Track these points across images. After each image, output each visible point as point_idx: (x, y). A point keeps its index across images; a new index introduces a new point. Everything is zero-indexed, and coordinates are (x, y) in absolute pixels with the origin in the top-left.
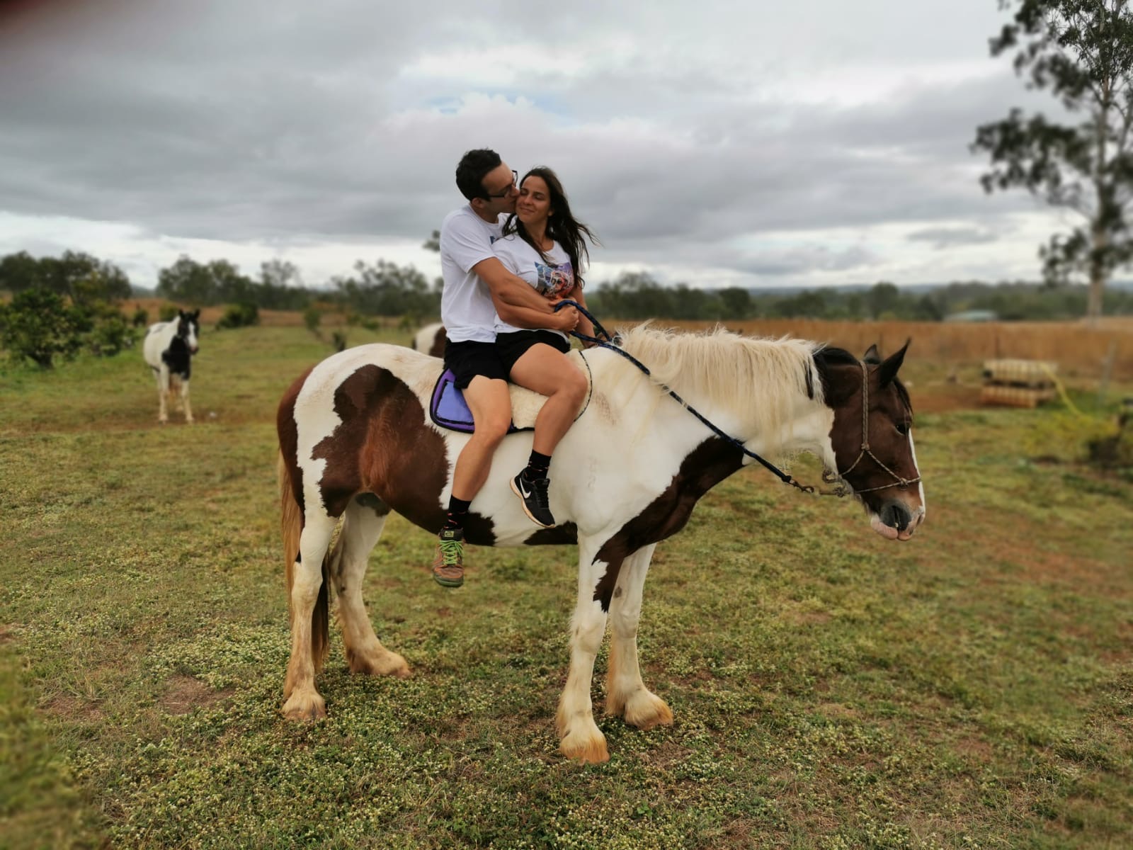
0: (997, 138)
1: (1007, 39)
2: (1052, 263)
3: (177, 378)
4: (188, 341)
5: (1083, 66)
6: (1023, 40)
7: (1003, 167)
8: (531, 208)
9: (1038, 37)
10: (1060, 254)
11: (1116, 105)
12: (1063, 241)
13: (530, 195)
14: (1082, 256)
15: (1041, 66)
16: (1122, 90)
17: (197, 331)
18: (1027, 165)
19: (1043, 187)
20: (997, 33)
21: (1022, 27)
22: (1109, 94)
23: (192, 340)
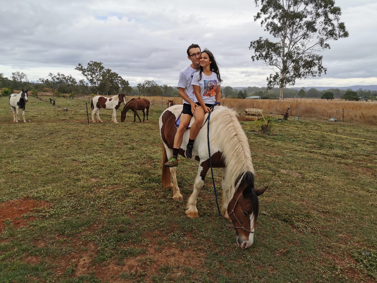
0: (256, 45)
1: (258, 16)
2: (270, 82)
3: (21, 110)
4: (25, 98)
5: (279, 25)
6: (263, 16)
7: (258, 54)
8: (204, 62)
9: (267, 16)
10: (272, 79)
11: (287, 37)
12: (273, 76)
13: (203, 58)
14: (278, 80)
15: (268, 25)
16: (289, 33)
17: (27, 95)
18: (264, 53)
19: (268, 60)
20: (256, 15)
21: (263, 13)
22: (286, 34)
23: (26, 98)
